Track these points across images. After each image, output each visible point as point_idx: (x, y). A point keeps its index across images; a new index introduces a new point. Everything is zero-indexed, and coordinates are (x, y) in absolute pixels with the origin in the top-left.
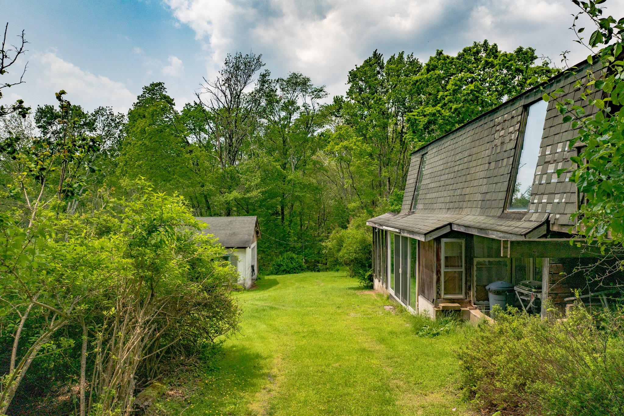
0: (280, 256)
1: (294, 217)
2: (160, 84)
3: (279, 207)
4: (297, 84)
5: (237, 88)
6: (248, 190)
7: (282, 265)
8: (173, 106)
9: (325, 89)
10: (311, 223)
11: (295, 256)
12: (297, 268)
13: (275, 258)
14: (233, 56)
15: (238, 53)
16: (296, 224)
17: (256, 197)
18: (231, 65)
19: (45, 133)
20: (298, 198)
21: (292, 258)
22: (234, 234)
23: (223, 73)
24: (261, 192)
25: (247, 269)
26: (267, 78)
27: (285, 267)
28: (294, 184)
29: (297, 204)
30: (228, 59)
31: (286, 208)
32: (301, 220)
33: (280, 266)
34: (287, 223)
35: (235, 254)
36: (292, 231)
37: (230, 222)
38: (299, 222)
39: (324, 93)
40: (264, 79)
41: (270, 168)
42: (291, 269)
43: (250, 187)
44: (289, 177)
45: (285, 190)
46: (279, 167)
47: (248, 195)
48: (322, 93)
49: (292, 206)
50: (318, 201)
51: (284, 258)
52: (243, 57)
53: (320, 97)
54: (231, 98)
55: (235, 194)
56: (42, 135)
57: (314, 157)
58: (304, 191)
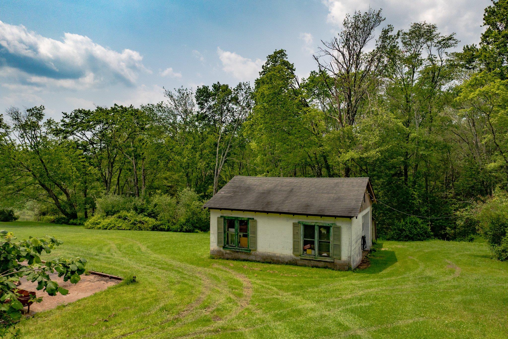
0: (402, 220)
1: (418, 177)
2: (281, 51)
3: (402, 167)
4: (421, 36)
5: (356, 48)
6: (367, 149)
7: (404, 230)
8: (294, 72)
9: (455, 37)
10: (438, 183)
11: (420, 221)
12: (421, 234)
13: (396, 221)
14: (352, 16)
15: (357, 12)
16: (420, 186)
17: (373, 156)
18: (350, 25)
19: (202, 108)
20: (423, 158)
21: (416, 223)
22: (338, 199)
23: (342, 34)
24: (380, 151)
25: (353, 243)
26: (390, 34)
27: (408, 233)
28: (418, 143)
29: (423, 163)
30: (346, 20)
31: (410, 168)
32: (426, 181)
33: (402, 230)
34: (410, 184)
35: (338, 224)
36: (416, 193)
37: (336, 184)
38: (424, 184)
39: (454, 42)
40: (385, 36)
41: (391, 125)
42: (414, 235)
43: (368, 145)
44: (412, 135)
45: (408, 149)
46: (400, 124)
47: (365, 155)
48: (451, 41)
49: (417, 166)
50: (446, 161)
51: (407, 223)
52: (362, 16)
53: (449, 47)
54: (350, 57)
55: (352, 154)
56: (200, 110)
57: (442, 114)
58: (430, 149)
